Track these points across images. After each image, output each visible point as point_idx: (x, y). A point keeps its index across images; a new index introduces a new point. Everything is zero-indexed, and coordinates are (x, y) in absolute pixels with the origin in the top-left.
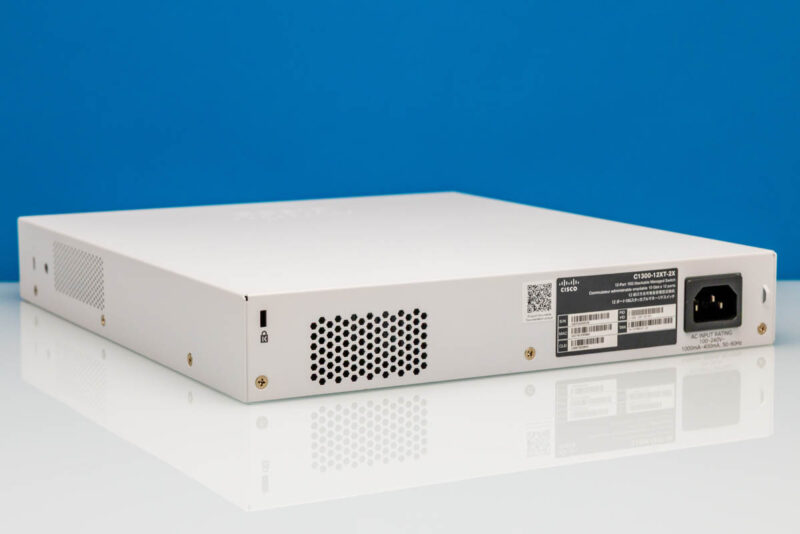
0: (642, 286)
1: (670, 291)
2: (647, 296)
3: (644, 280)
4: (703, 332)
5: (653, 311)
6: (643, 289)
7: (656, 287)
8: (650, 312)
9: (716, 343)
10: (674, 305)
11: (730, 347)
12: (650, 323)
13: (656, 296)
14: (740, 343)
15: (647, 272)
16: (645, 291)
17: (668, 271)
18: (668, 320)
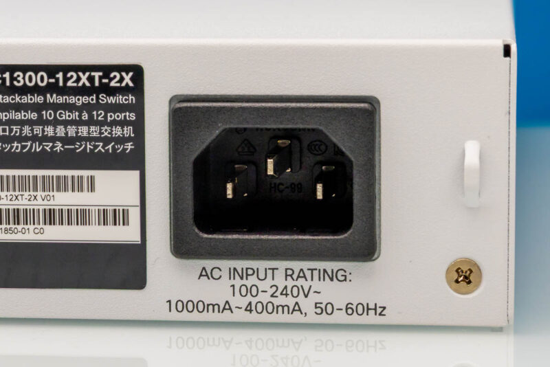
0: (18, 107)
1: (117, 131)
2: (34, 138)
3: (24, 90)
4: (240, 264)
5: (61, 185)
6: (20, 116)
7: (66, 116)
8: (47, 184)
9: (290, 301)
10: (137, 173)
11: (340, 317)
12: (51, 217)
13: (66, 140)
14: (381, 311)
15: (36, 69)
16: (31, 123)
17: (107, 70)
18: (117, 217)
